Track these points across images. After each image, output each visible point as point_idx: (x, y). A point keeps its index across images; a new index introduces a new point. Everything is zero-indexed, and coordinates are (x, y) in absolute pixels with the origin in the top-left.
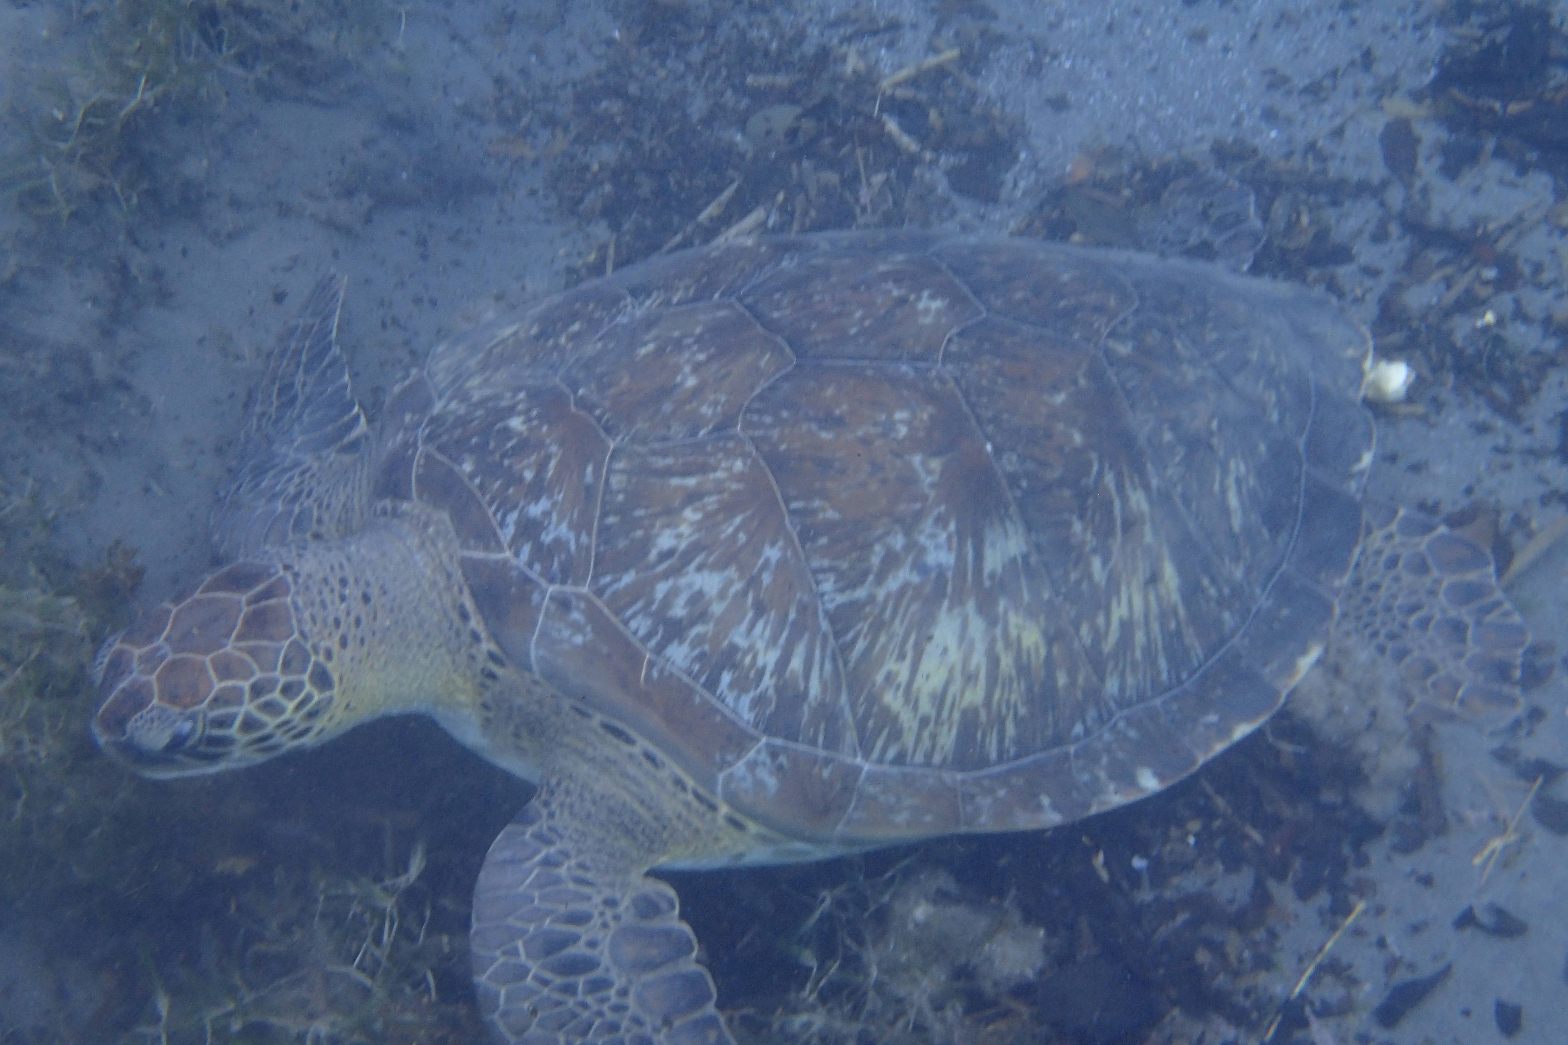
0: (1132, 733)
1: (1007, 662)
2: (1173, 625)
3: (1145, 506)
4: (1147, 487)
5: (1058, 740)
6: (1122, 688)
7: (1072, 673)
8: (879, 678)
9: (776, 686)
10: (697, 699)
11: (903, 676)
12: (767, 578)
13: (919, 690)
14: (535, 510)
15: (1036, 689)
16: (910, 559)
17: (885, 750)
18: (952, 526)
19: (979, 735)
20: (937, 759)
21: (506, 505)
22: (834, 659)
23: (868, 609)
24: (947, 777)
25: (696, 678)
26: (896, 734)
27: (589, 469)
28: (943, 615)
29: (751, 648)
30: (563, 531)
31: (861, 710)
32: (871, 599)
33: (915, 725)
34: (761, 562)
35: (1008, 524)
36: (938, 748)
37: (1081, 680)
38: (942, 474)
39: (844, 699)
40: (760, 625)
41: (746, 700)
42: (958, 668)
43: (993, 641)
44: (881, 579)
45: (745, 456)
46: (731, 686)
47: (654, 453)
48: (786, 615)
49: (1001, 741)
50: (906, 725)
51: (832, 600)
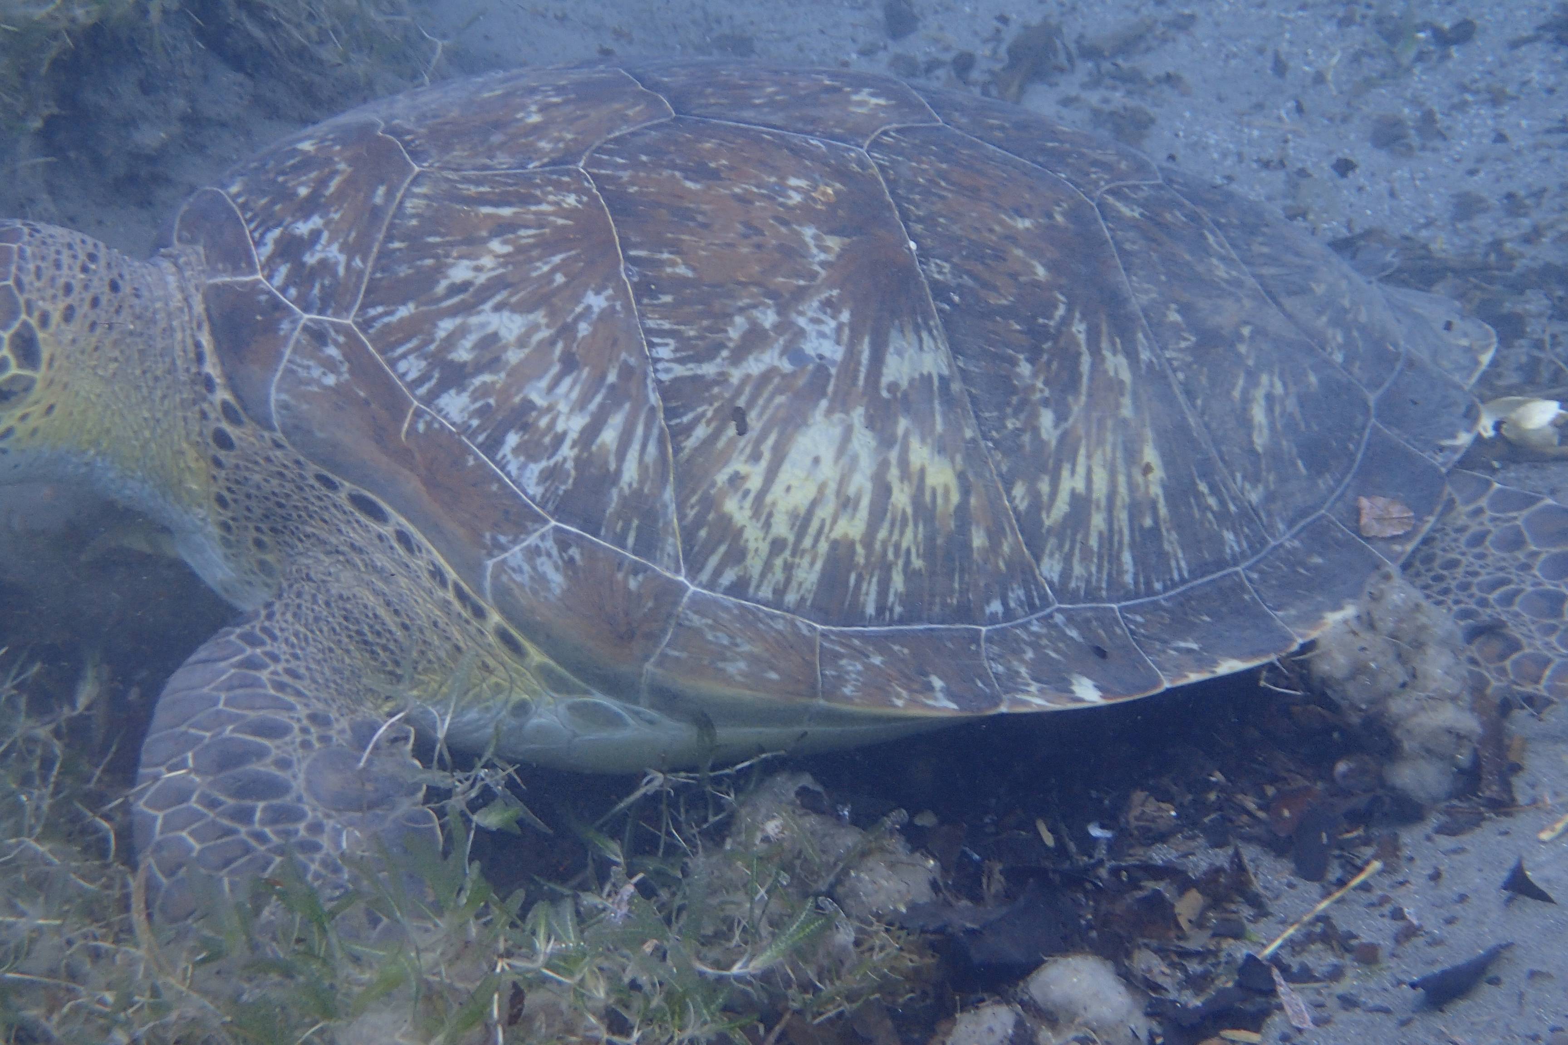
0: (1073, 633)
1: (901, 498)
2: (1148, 522)
3: (1126, 375)
4: (1132, 356)
5: (965, 613)
6: (1066, 574)
7: (995, 535)
8: (721, 478)
9: (577, 460)
10: (471, 462)
11: (755, 483)
12: (584, 329)
13: (774, 504)
14: (303, 228)
15: (940, 541)
16: (781, 341)
17: (718, 573)
18: (845, 316)
19: (853, 578)
20: (791, 598)
21: (267, 221)
22: (661, 442)
23: (716, 390)
24: (802, 623)
25: (472, 436)
26: (737, 555)
27: (381, 190)
28: (818, 415)
29: (550, 409)
30: (334, 253)
31: (691, 513)
32: (722, 379)
33: (764, 548)
34: (579, 309)
35: (925, 335)
36: (794, 584)
37: (1006, 548)
38: (839, 256)
39: (669, 494)
40: (567, 382)
41: (535, 469)
42: (832, 486)
43: (884, 465)
44: (737, 358)
45: (580, 191)
46: (516, 451)
47: (467, 180)
48: (603, 377)
49: (883, 591)
50: (752, 545)
51: (667, 371)
